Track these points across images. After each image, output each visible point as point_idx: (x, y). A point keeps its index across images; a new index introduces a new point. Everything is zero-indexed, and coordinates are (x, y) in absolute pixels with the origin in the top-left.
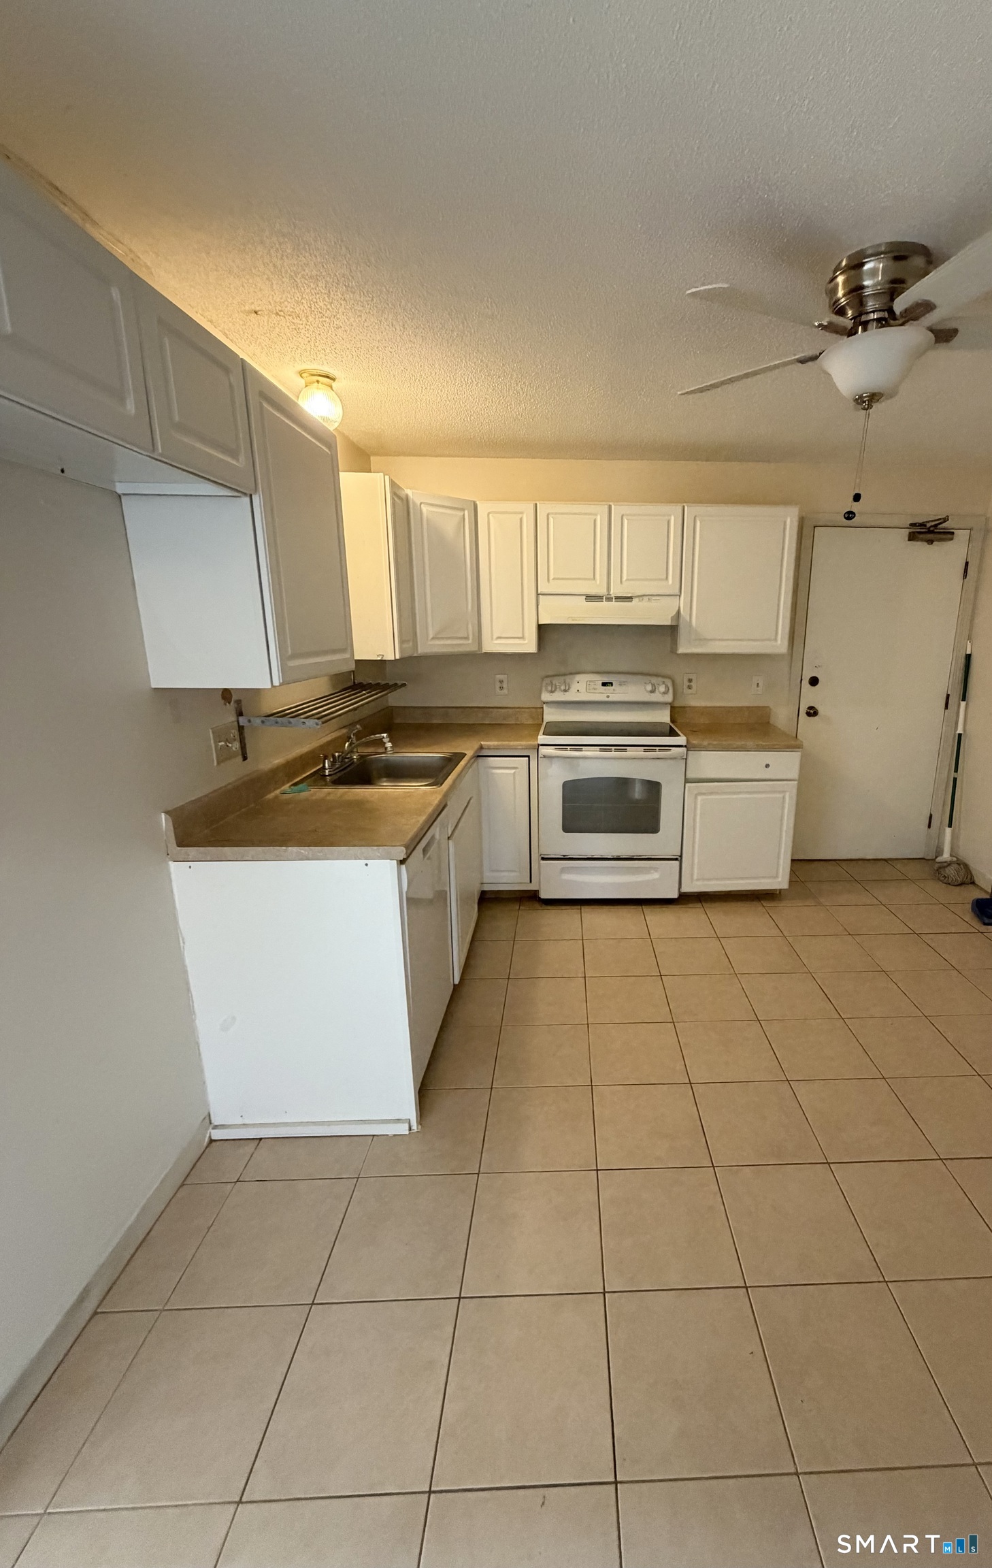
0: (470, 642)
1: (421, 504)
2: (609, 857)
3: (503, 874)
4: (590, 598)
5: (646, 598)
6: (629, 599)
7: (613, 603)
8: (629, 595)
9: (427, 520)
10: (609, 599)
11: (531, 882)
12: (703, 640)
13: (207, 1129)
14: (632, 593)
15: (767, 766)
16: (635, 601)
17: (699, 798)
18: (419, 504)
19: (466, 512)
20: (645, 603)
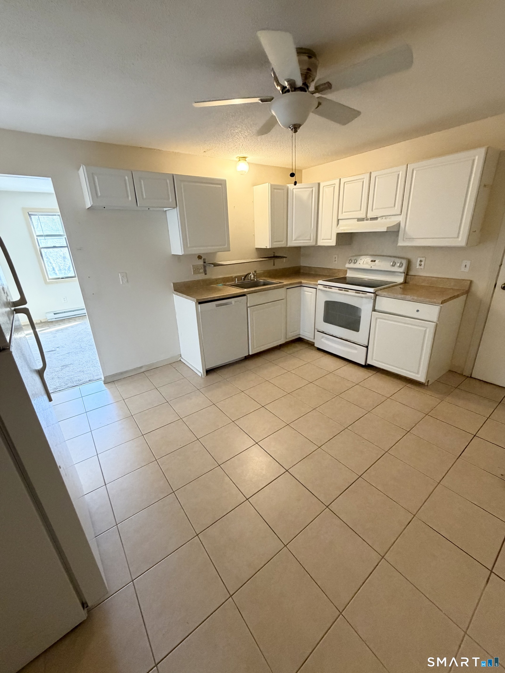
0: (312, 241)
1: (293, 189)
2: (339, 337)
3: (306, 333)
4: (359, 220)
5: (384, 217)
6: (376, 218)
7: (369, 221)
8: (375, 217)
9: (295, 194)
10: (367, 220)
11: (314, 339)
12: (411, 239)
13: (179, 358)
14: (377, 216)
15: (418, 311)
16: (379, 219)
17: (378, 320)
18: (292, 190)
19: (314, 189)
20: (383, 220)
